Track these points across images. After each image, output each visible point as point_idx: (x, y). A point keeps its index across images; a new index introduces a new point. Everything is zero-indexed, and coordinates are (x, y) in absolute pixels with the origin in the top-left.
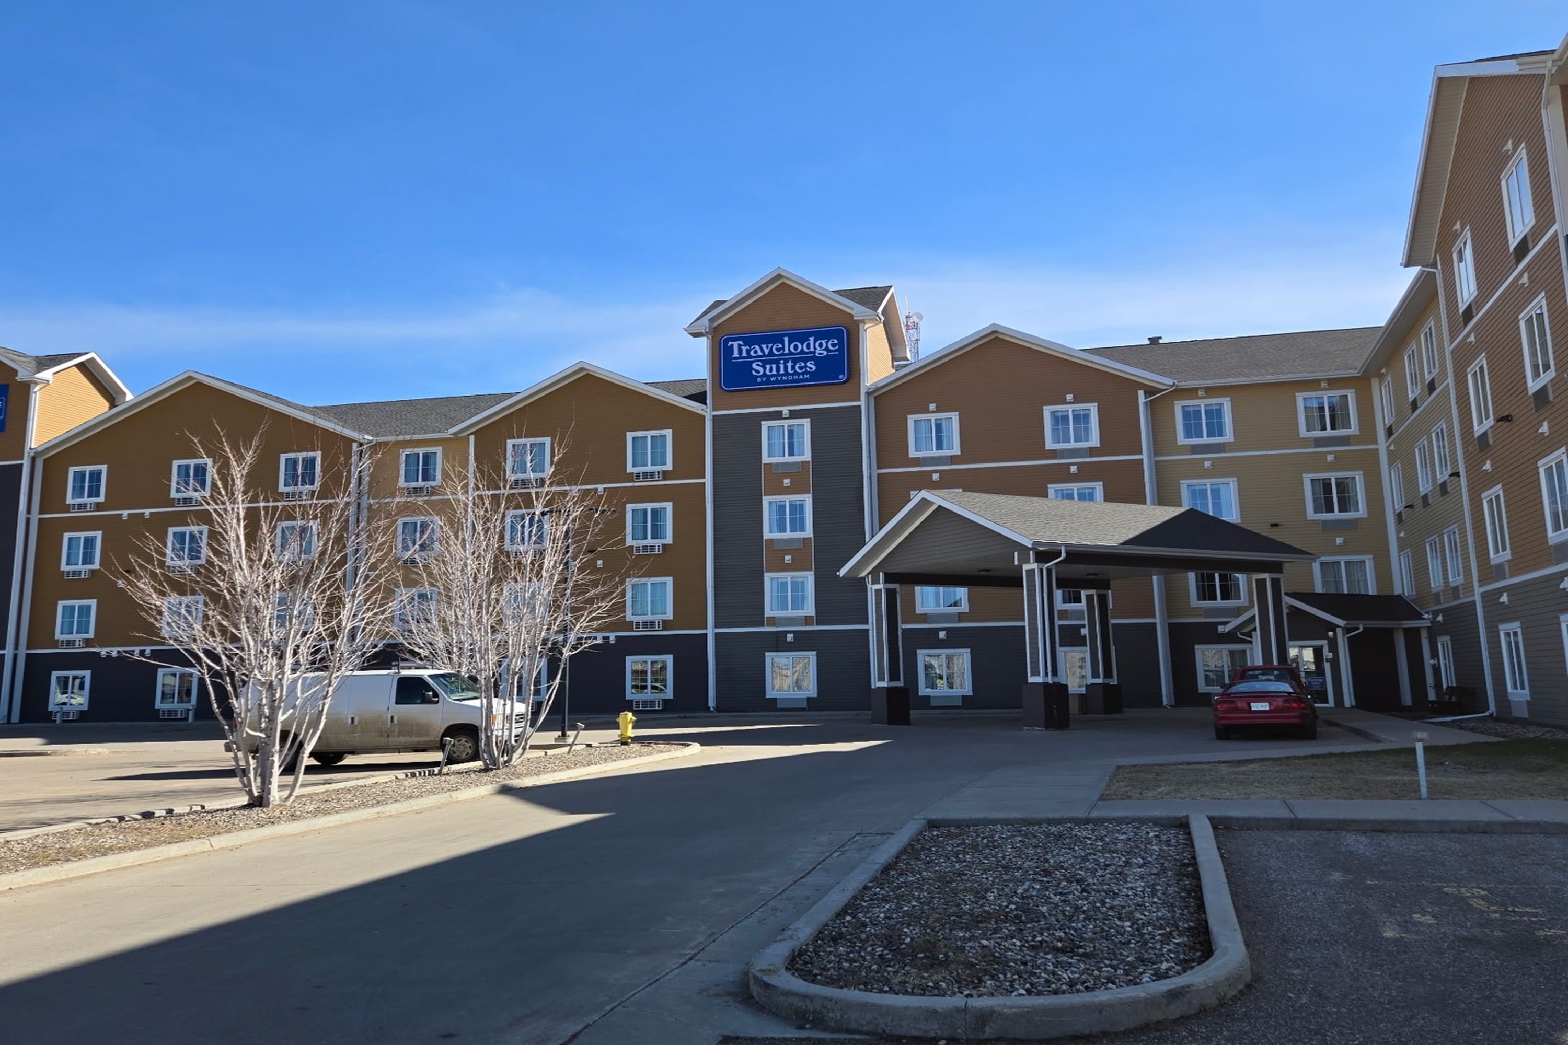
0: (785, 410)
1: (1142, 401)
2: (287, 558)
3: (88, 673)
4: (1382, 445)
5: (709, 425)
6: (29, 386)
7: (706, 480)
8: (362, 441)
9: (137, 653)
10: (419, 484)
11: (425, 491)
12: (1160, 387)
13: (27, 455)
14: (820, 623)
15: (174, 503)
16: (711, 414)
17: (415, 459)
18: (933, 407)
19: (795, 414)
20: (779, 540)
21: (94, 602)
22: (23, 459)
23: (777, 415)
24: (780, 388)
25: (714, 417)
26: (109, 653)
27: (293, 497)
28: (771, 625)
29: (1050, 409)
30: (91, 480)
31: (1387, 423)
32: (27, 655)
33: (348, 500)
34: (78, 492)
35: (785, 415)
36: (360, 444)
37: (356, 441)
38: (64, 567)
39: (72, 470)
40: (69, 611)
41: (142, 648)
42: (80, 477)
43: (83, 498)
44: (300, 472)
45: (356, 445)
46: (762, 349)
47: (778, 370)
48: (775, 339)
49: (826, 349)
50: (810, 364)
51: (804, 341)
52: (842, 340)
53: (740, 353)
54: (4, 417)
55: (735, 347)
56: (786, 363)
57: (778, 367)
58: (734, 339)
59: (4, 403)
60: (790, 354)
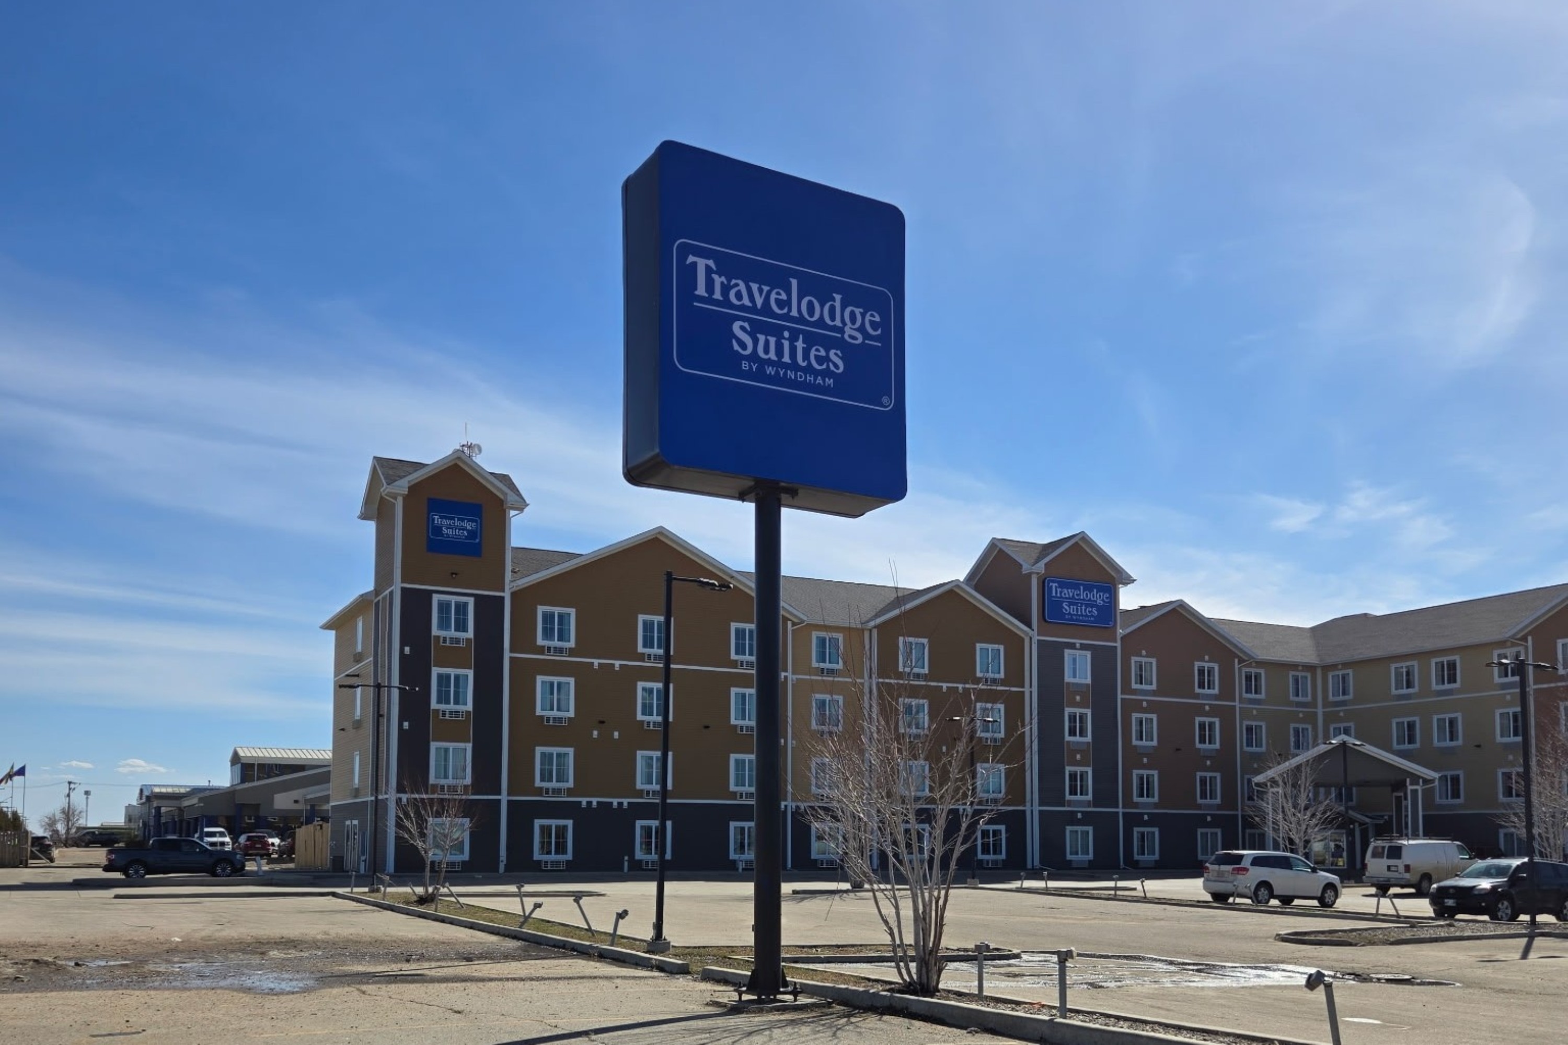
0: (1078, 642)
1: (1237, 666)
2: (740, 723)
3: (569, 823)
4: (1320, 711)
5: (1035, 647)
6: (505, 511)
7: (1026, 690)
8: (796, 620)
9: (615, 804)
10: (827, 665)
11: (831, 672)
12: (1246, 659)
13: (507, 588)
14: (1095, 806)
15: (641, 657)
16: (1036, 638)
17: (822, 641)
18: (1144, 652)
19: (1084, 647)
20: (1074, 742)
21: (571, 751)
22: (503, 591)
23: (1072, 646)
24: (1076, 625)
25: (1038, 640)
26: (589, 803)
27: (742, 665)
28: (1069, 806)
29: (1197, 664)
30: (560, 623)
31: (1331, 698)
32: (509, 801)
33: (786, 674)
34: (548, 634)
35: (1078, 646)
36: (794, 624)
37: (790, 620)
38: (539, 712)
39: (541, 609)
40: (547, 758)
41: (620, 800)
42: (548, 618)
43: (554, 640)
44: (747, 642)
45: (790, 623)
46: (1069, 593)
47: (1077, 611)
48: (1076, 587)
49: (1103, 600)
50: (1094, 610)
51: (1091, 591)
52: (1110, 595)
53: (1056, 593)
54: (477, 541)
55: (1054, 588)
56: (1081, 606)
57: (1077, 609)
58: (1053, 582)
59: (477, 525)
60: (1084, 600)
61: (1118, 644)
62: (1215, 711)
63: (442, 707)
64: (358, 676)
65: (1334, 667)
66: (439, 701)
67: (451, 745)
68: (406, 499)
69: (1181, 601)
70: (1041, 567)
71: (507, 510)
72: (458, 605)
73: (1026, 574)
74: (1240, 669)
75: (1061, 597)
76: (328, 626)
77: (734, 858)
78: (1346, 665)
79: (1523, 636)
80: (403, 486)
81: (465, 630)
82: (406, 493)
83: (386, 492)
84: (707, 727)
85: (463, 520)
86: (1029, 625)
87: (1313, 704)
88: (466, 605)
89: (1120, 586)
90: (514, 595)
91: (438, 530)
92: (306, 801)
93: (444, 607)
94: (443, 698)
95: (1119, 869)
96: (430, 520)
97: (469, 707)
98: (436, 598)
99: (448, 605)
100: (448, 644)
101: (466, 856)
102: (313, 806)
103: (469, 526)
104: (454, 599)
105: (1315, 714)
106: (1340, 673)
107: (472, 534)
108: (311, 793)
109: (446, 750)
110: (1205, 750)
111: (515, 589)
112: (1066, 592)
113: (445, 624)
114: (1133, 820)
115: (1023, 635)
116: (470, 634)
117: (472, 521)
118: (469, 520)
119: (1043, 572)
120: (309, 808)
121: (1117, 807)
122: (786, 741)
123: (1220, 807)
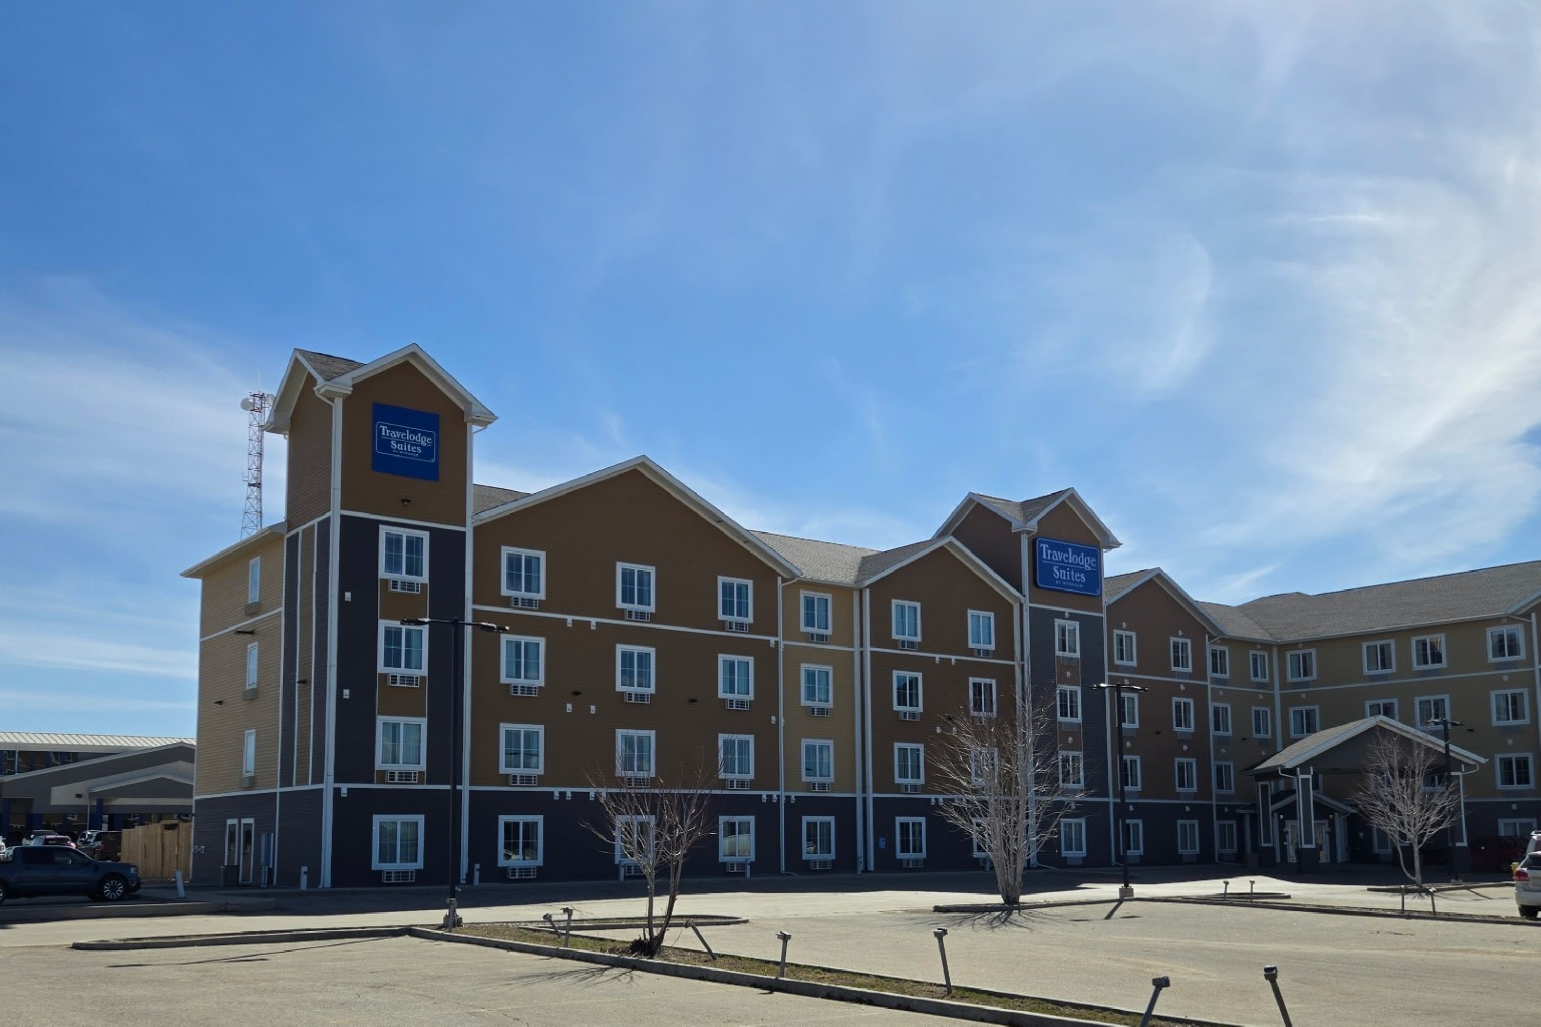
0: (1067, 611)
1: (1207, 642)
2: (729, 696)
3: (540, 819)
4: (1277, 692)
5: (1026, 615)
6: (466, 425)
7: (1018, 664)
8: (786, 576)
9: (592, 795)
10: (816, 630)
11: (822, 638)
12: (1215, 634)
13: (469, 521)
14: (1087, 795)
15: (620, 614)
16: (1028, 605)
17: (810, 602)
18: (1125, 625)
19: (1072, 617)
20: (1066, 723)
21: (541, 729)
22: (465, 526)
23: (1062, 615)
24: (1065, 593)
25: (1031, 608)
26: (563, 794)
27: (731, 627)
28: (1062, 795)
29: (1173, 639)
30: (528, 569)
31: (1290, 679)
32: (472, 792)
33: (776, 639)
34: (514, 581)
35: (1067, 615)
36: (784, 580)
37: (780, 575)
38: (504, 680)
39: (506, 551)
40: (513, 737)
41: (598, 790)
42: (514, 562)
43: (521, 590)
44: (735, 600)
45: (779, 579)
46: (1058, 556)
47: (1067, 577)
48: (1064, 549)
49: (1090, 565)
50: (1082, 575)
51: (1079, 555)
52: (1097, 560)
53: (1047, 556)
54: (433, 460)
55: (1044, 549)
56: (1070, 571)
57: (1067, 574)
58: (1045, 543)
59: (433, 440)
60: (1072, 564)
61: (1104, 615)
62: (1191, 691)
63: (392, 670)
64: (251, 633)
65: (1293, 645)
66: (387, 664)
67: (402, 720)
68: (348, 401)
69: (1159, 569)
70: (1033, 525)
71: (469, 424)
72: (410, 540)
73: (1015, 533)
74: (1209, 646)
75: (1051, 560)
76: (192, 574)
77: (724, 861)
78: (1308, 643)
79: (1526, 612)
80: (345, 384)
81: (419, 573)
82: (350, 393)
83: (322, 390)
84: (693, 701)
85: (415, 433)
86: (1019, 588)
87: (1270, 686)
88: (420, 540)
89: (1104, 550)
90: (477, 530)
91: (385, 444)
92: (92, 795)
93: (394, 542)
94: (392, 659)
95: (1110, 865)
96: (376, 432)
97: (424, 671)
98: (383, 530)
99: (398, 539)
100: (399, 590)
101: (420, 864)
102: (100, 802)
103: (424, 441)
104: (405, 533)
105: (1273, 695)
106: (1301, 652)
107: (427, 452)
108: (99, 786)
109: (395, 727)
110: (1181, 733)
111: (478, 523)
112: (1056, 554)
113: (393, 565)
115: (1011, 602)
116: (425, 578)
117: (428, 435)
118: (423, 434)
119: (1036, 531)
120: (95, 803)
121: (1107, 796)
122: (777, 719)
123: (1196, 796)
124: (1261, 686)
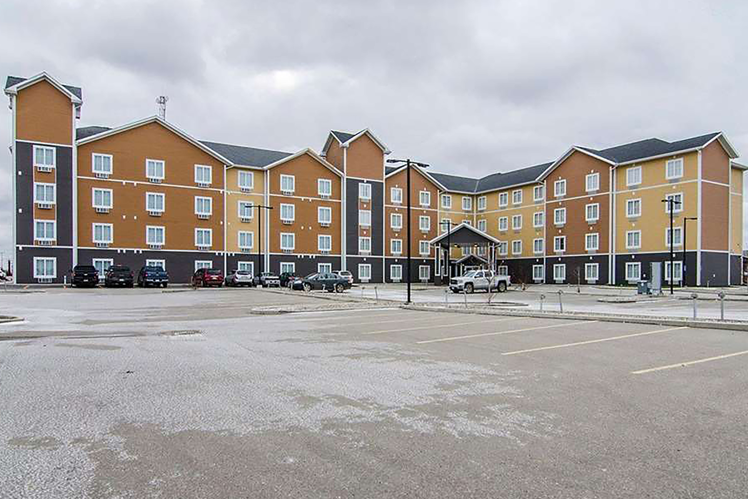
0: (365, 180)
1: (438, 193)
2: (200, 213)
3: (111, 260)
4: (475, 214)
5: (345, 181)
7: (342, 201)
8: (228, 165)
9: (135, 251)
10: (245, 187)
11: (247, 190)
12: (443, 190)
13: (74, 143)
14: (373, 255)
15: (148, 180)
16: (346, 177)
17: (243, 175)
18: (397, 186)
19: (368, 182)
20: (363, 226)
21: (111, 225)
22: (72, 145)
23: (363, 181)
26: (122, 251)
27: (201, 185)
28: (360, 254)
29: (420, 192)
30: (105, 162)
31: (479, 209)
32: (78, 249)
33: (223, 190)
34: (98, 167)
35: (365, 182)
36: (227, 167)
37: (225, 164)
38: (93, 206)
39: (94, 155)
40: (98, 228)
41: (138, 249)
42: (98, 159)
43: (101, 170)
44: (203, 174)
45: (225, 166)
61: (384, 182)
62: (428, 213)
63: (40, 202)
65: (480, 195)
66: (38, 199)
67: (45, 221)
68: (17, 97)
70: (347, 145)
71: (73, 104)
72: (47, 151)
73: (341, 147)
74: (440, 195)
78: (484, 194)
79: (543, 180)
81: (51, 164)
86: (343, 172)
87: (472, 211)
88: (52, 151)
89: (385, 155)
90: (79, 147)
93: (40, 152)
94: (40, 197)
97: (55, 202)
98: (35, 147)
99: (42, 151)
100: (42, 171)
101: (54, 276)
104: (45, 148)
105: (472, 215)
106: (482, 198)
109: (43, 224)
110: (424, 230)
111: (79, 144)
113: (40, 161)
114: (390, 262)
115: (340, 176)
116: (54, 166)
119: (349, 147)
121: (382, 255)
122: (224, 223)
123: (429, 256)
124: (468, 212)
